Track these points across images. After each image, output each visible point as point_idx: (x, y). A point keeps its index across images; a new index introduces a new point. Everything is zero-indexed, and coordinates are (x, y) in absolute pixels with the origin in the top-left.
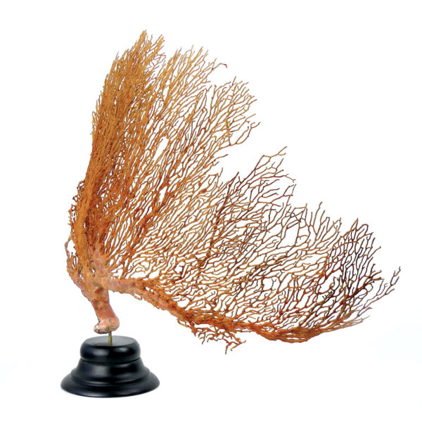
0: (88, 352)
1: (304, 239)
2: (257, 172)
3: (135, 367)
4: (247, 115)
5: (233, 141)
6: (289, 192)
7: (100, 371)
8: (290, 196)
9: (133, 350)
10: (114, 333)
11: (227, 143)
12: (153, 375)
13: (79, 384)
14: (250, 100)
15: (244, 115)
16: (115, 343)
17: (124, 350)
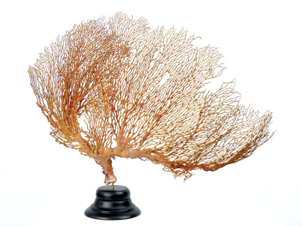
0: (100, 194)
1: (240, 121)
2: (222, 90)
3: (128, 203)
4: (218, 63)
5: (214, 76)
6: (238, 99)
7: (106, 205)
8: (239, 101)
9: (126, 193)
10: (115, 184)
11: (212, 77)
12: (137, 208)
13: (95, 212)
14: (220, 56)
15: (217, 63)
16: (116, 189)
17: (121, 193)
